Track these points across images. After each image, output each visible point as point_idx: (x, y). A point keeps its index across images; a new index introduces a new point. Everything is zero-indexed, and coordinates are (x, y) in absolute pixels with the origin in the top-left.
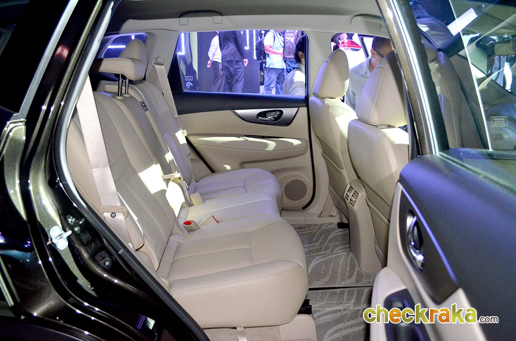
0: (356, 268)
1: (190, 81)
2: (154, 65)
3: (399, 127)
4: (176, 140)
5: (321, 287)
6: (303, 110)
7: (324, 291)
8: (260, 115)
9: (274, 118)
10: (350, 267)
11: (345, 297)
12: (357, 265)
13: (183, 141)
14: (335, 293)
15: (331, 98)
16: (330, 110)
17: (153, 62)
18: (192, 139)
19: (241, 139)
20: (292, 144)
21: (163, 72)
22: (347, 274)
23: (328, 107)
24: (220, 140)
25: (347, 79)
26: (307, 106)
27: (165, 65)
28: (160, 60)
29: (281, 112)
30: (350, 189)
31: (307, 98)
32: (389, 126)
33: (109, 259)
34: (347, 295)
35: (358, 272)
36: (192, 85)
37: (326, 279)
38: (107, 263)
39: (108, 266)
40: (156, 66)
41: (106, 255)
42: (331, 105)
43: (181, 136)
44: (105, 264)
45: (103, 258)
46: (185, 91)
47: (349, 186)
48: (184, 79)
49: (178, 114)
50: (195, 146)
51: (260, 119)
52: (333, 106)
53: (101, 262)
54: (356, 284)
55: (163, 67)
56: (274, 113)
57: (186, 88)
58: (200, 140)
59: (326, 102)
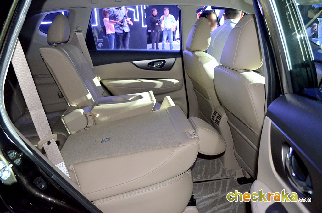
0: (221, 166)
1: (101, 43)
2: (75, 32)
3: (253, 71)
4: (93, 84)
5: (198, 181)
6: (179, 59)
7: (200, 183)
8: (150, 64)
9: (159, 65)
10: (217, 166)
11: (215, 187)
12: (221, 164)
13: (98, 84)
14: (208, 184)
15: (199, 51)
16: (199, 59)
17: (74, 30)
18: (105, 83)
19: (138, 81)
20: (173, 83)
21: (81, 37)
22: (215, 171)
23: (197, 57)
24: (123, 82)
25: (209, 38)
26: (182, 57)
27: (83, 32)
28: (79, 29)
29: (164, 61)
30: (214, 112)
31: (181, 51)
32: (245, 70)
33: (44, 183)
34: (216, 186)
35: (223, 169)
36: (103, 46)
37: (202, 175)
38: (43, 186)
39: (44, 188)
40: (77, 33)
41: (42, 180)
42: (199, 56)
43: (97, 81)
44: (41, 186)
45: (40, 183)
46: (98, 49)
47: (213, 111)
48: (97, 42)
49: (94, 66)
50: (107, 87)
51: (150, 67)
52: (201, 57)
53: (39, 186)
54: (221, 177)
55: (82, 34)
56: (159, 62)
57: (99, 47)
58: (110, 83)
59: (196, 54)
